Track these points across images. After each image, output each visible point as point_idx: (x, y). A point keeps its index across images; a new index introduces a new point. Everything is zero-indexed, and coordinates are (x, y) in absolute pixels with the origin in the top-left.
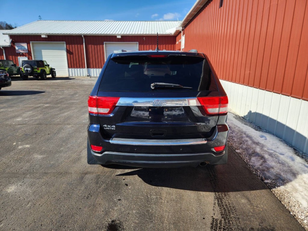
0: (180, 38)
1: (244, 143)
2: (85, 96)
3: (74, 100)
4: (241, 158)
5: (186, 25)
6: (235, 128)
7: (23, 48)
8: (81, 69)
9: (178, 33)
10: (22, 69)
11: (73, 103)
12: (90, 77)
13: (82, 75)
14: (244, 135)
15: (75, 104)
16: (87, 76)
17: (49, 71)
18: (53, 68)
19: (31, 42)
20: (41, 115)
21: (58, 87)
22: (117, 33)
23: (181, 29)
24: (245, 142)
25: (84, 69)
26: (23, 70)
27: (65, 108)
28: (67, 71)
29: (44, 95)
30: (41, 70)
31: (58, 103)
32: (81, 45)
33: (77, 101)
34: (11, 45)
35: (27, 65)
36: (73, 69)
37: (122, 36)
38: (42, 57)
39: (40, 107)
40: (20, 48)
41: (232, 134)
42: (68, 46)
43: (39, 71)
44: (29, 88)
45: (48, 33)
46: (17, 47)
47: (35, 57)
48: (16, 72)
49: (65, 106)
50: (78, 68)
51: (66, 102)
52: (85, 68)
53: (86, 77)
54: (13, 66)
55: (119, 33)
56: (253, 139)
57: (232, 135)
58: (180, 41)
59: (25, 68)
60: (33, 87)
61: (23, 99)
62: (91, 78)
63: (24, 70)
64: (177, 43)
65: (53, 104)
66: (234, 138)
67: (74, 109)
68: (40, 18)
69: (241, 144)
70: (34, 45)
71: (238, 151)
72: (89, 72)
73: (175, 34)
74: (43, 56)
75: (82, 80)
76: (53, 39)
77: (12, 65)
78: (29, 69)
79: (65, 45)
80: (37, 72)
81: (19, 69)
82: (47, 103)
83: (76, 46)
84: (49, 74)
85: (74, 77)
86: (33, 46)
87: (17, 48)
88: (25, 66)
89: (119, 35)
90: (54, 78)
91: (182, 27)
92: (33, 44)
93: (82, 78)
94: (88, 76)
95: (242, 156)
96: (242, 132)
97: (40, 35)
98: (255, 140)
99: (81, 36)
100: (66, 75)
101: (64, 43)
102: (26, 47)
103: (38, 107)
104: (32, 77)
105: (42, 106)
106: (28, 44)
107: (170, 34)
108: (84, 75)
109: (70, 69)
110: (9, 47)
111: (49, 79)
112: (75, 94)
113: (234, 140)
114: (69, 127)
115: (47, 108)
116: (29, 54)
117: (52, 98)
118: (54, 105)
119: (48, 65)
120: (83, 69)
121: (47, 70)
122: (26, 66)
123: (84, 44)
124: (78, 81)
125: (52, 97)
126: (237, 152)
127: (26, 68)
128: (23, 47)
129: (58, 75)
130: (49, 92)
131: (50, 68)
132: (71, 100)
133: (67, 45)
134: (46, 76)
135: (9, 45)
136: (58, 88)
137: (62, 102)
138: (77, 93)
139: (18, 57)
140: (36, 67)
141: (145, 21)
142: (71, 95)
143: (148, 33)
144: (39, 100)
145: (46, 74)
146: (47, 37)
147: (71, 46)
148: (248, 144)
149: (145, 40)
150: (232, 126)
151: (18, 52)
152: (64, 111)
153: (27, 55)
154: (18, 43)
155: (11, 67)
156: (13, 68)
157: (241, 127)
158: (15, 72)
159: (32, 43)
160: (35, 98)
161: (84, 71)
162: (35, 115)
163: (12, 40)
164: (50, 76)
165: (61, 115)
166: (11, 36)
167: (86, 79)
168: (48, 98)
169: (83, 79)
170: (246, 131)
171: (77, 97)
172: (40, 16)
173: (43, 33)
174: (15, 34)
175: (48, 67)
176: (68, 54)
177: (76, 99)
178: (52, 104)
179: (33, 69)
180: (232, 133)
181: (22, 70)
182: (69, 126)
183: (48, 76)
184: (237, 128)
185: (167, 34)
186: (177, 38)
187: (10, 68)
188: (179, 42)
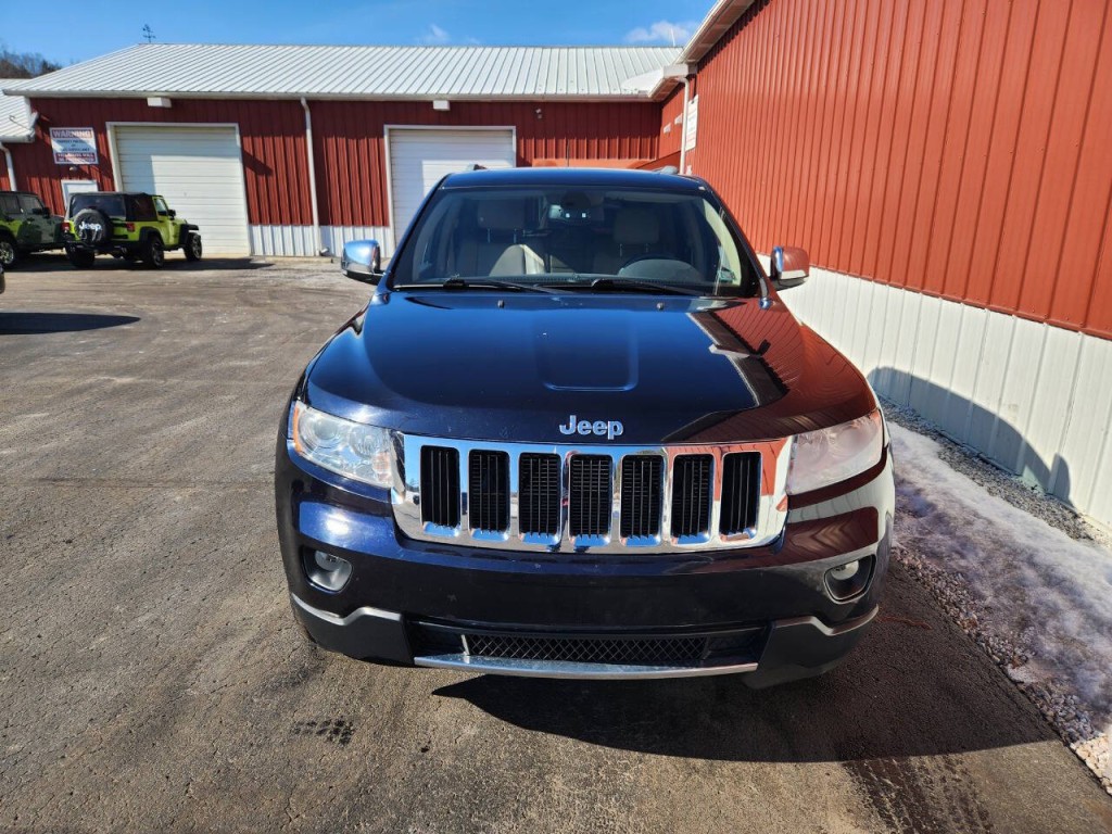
0: (680, 110)
1: (1043, 624)
2: (293, 339)
3: (246, 357)
4: (1051, 724)
5: (703, 57)
6: (969, 523)
7: (79, 145)
8: (298, 230)
9: (671, 91)
10: (68, 224)
11: (233, 373)
12: (329, 259)
13: (300, 252)
14: (1030, 573)
15: (243, 374)
16: (317, 253)
17: (175, 236)
18: (190, 222)
19: (108, 124)
20: (78, 432)
21: (198, 299)
22: (434, 91)
23: (682, 72)
24: (1042, 612)
25: (308, 230)
26: (73, 231)
27: (193, 397)
28: (246, 237)
29: (127, 334)
30: (143, 230)
31: (172, 373)
32: (298, 140)
33: (254, 363)
34: (36, 137)
35: (90, 211)
36: (267, 229)
37: (453, 104)
38: (153, 183)
39: (91, 386)
40: (69, 146)
41: (963, 556)
42: (248, 140)
43: (134, 236)
44: (82, 303)
45: (174, 89)
46: (59, 142)
47: (126, 179)
48: (51, 239)
49: (196, 384)
50: (287, 225)
51: (208, 367)
52: (312, 223)
53: (316, 260)
54: (40, 217)
55: (444, 91)
56: (1088, 598)
57: (963, 563)
58: (677, 121)
59: (79, 222)
60: (102, 297)
61: (36, 351)
62: (332, 262)
63: (78, 229)
64: (666, 129)
65: (152, 376)
66: (978, 585)
67: (231, 403)
68: (149, 35)
69: (1024, 624)
70: (121, 136)
71: (1019, 674)
72: (326, 240)
73: (660, 96)
74: (156, 179)
75: (299, 271)
76: (189, 111)
77: (37, 212)
78: (96, 227)
79: (238, 137)
80: (126, 236)
81: (61, 226)
82: (127, 371)
83: (279, 140)
84: (175, 248)
85: (270, 260)
86: (117, 140)
87: (57, 147)
88: (79, 214)
89: (441, 98)
90: (194, 261)
91: (690, 65)
92: (116, 133)
93: (301, 262)
94: (322, 255)
95: (1051, 713)
96: (1014, 552)
97: (144, 95)
98: (1101, 610)
99: (299, 101)
100: (242, 252)
101: (234, 128)
102: (92, 143)
103: (80, 391)
104: (109, 256)
105: (99, 384)
106: (100, 131)
107: (636, 97)
108: (310, 252)
109: (257, 229)
110: (26, 141)
111: (174, 265)
112: (256, 329)
113: (982, 597)
114: (178, 498)
115: (117, 392)
116: (102, 169)
117: (159, 345)
118: (153, 380)
119: (172, 213)
120: (306, 229)
121: (168, 233)
122: (84, 215)
123: (309, 132)
124: (283, 274)
125: (159, 340)
126: (1016, 683)
127: (86, 222)
128: (81, 141)
129: (209, 251)
130: (155, 321)
131: (178, 223)
132: (230, 355)
133: (245, 139)
134: (162, 256)
135: (29, 136)
136: (195, 304)
137: (190, 365)
138: (266, 324)
139: (64, 182)
140: (123, 218)
141: (543, 47)
142: (239, 334)
143: (554, 92)
144: (99, 356)
145: (162, 247)
146: (168, 104)
147: (258, 141)
148: (1063, 628)
149: (540, 117)
150: (952, 513)
151: (61, 162)
152: (183, 410)
153: (95, 172)
154: (63, 126)
155: (32, 220)
156: (40, 220)
157: (1003, 524)
158: (47, 238)
159: (115, 126)
160: (85, 347)
161: (309, 237)
162: (50, 428)
163: (40, 115)
164: (180, 254)
165: (165, 431)
166: (37, 102)
167: (314, 268)
168: (140, 348)
169: (303, 266)
170: (1031, 543)
171: (258, 343)
172: (147, 28)
173: (153, 89)
174: (49, 92)
175: (172, 219)
176: (248, 170)
177: (250, 351)
178: (144, 377)
179: (110, 225)
180: (957, 552)
181: (69, 233)
182: (177, 496)
183: (168, 255)
184: (979, 525)
185: (627, 97)
186: (667, 111)
187: (25, 223)
188: (673, 126)
